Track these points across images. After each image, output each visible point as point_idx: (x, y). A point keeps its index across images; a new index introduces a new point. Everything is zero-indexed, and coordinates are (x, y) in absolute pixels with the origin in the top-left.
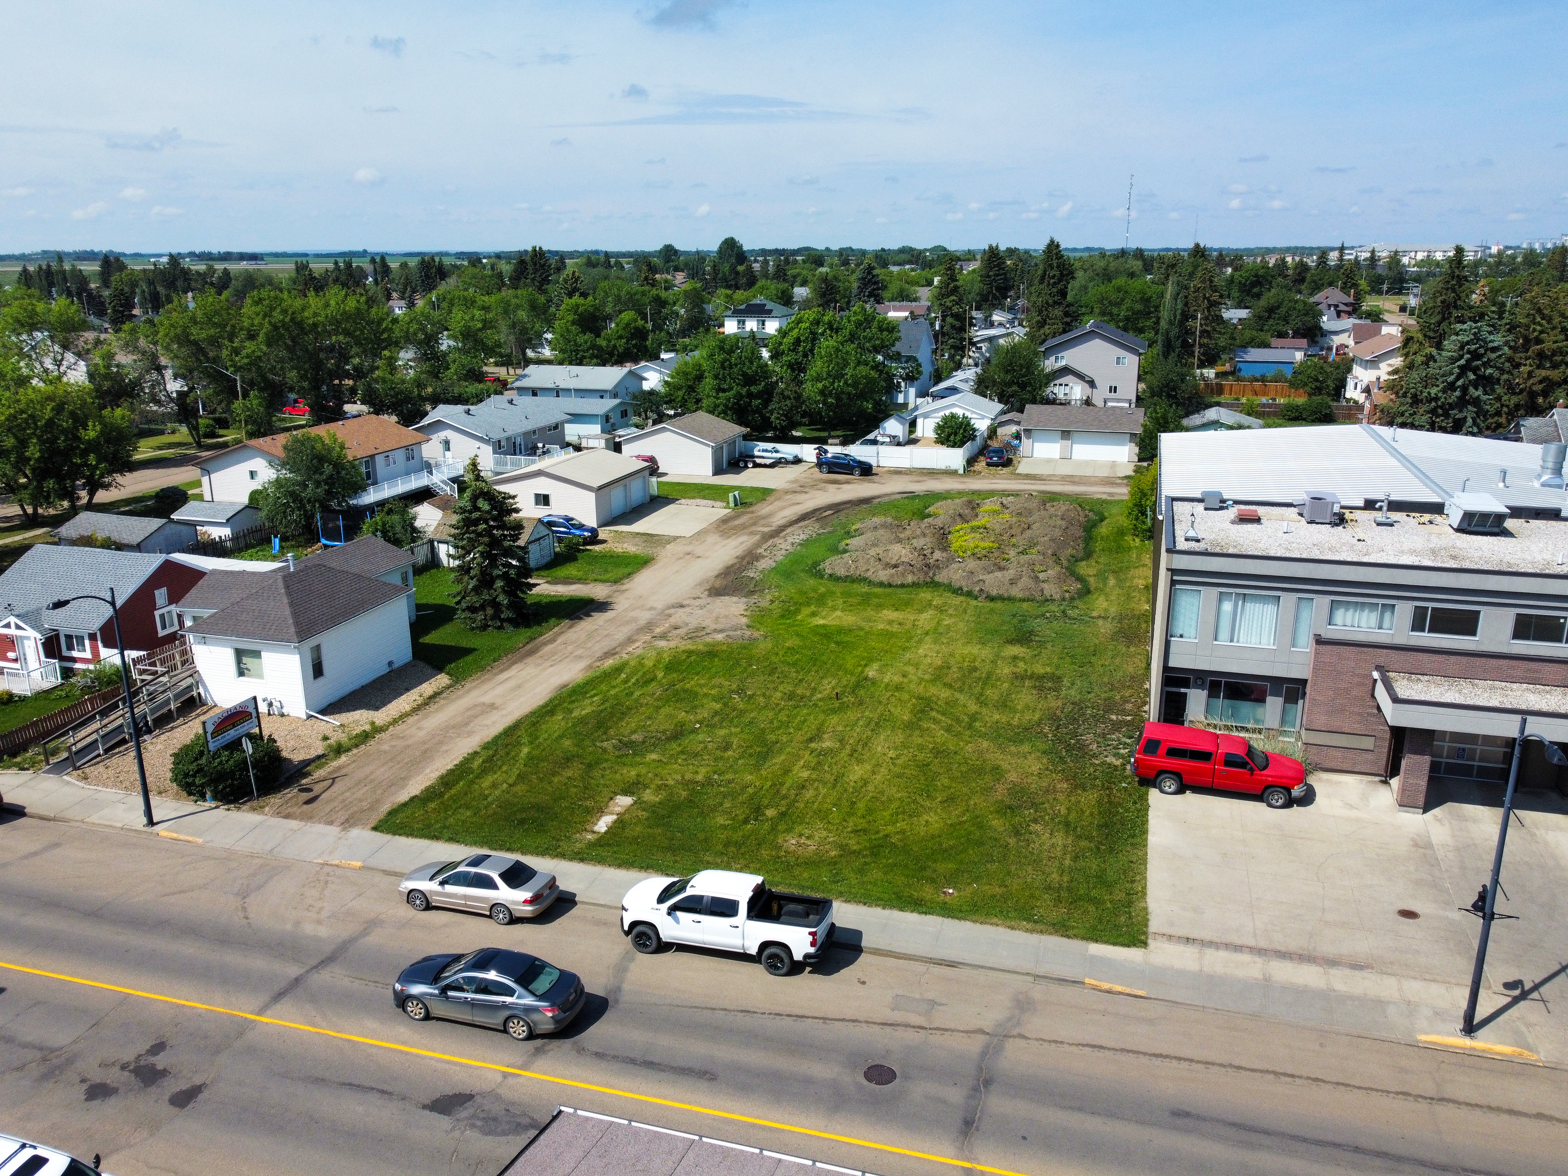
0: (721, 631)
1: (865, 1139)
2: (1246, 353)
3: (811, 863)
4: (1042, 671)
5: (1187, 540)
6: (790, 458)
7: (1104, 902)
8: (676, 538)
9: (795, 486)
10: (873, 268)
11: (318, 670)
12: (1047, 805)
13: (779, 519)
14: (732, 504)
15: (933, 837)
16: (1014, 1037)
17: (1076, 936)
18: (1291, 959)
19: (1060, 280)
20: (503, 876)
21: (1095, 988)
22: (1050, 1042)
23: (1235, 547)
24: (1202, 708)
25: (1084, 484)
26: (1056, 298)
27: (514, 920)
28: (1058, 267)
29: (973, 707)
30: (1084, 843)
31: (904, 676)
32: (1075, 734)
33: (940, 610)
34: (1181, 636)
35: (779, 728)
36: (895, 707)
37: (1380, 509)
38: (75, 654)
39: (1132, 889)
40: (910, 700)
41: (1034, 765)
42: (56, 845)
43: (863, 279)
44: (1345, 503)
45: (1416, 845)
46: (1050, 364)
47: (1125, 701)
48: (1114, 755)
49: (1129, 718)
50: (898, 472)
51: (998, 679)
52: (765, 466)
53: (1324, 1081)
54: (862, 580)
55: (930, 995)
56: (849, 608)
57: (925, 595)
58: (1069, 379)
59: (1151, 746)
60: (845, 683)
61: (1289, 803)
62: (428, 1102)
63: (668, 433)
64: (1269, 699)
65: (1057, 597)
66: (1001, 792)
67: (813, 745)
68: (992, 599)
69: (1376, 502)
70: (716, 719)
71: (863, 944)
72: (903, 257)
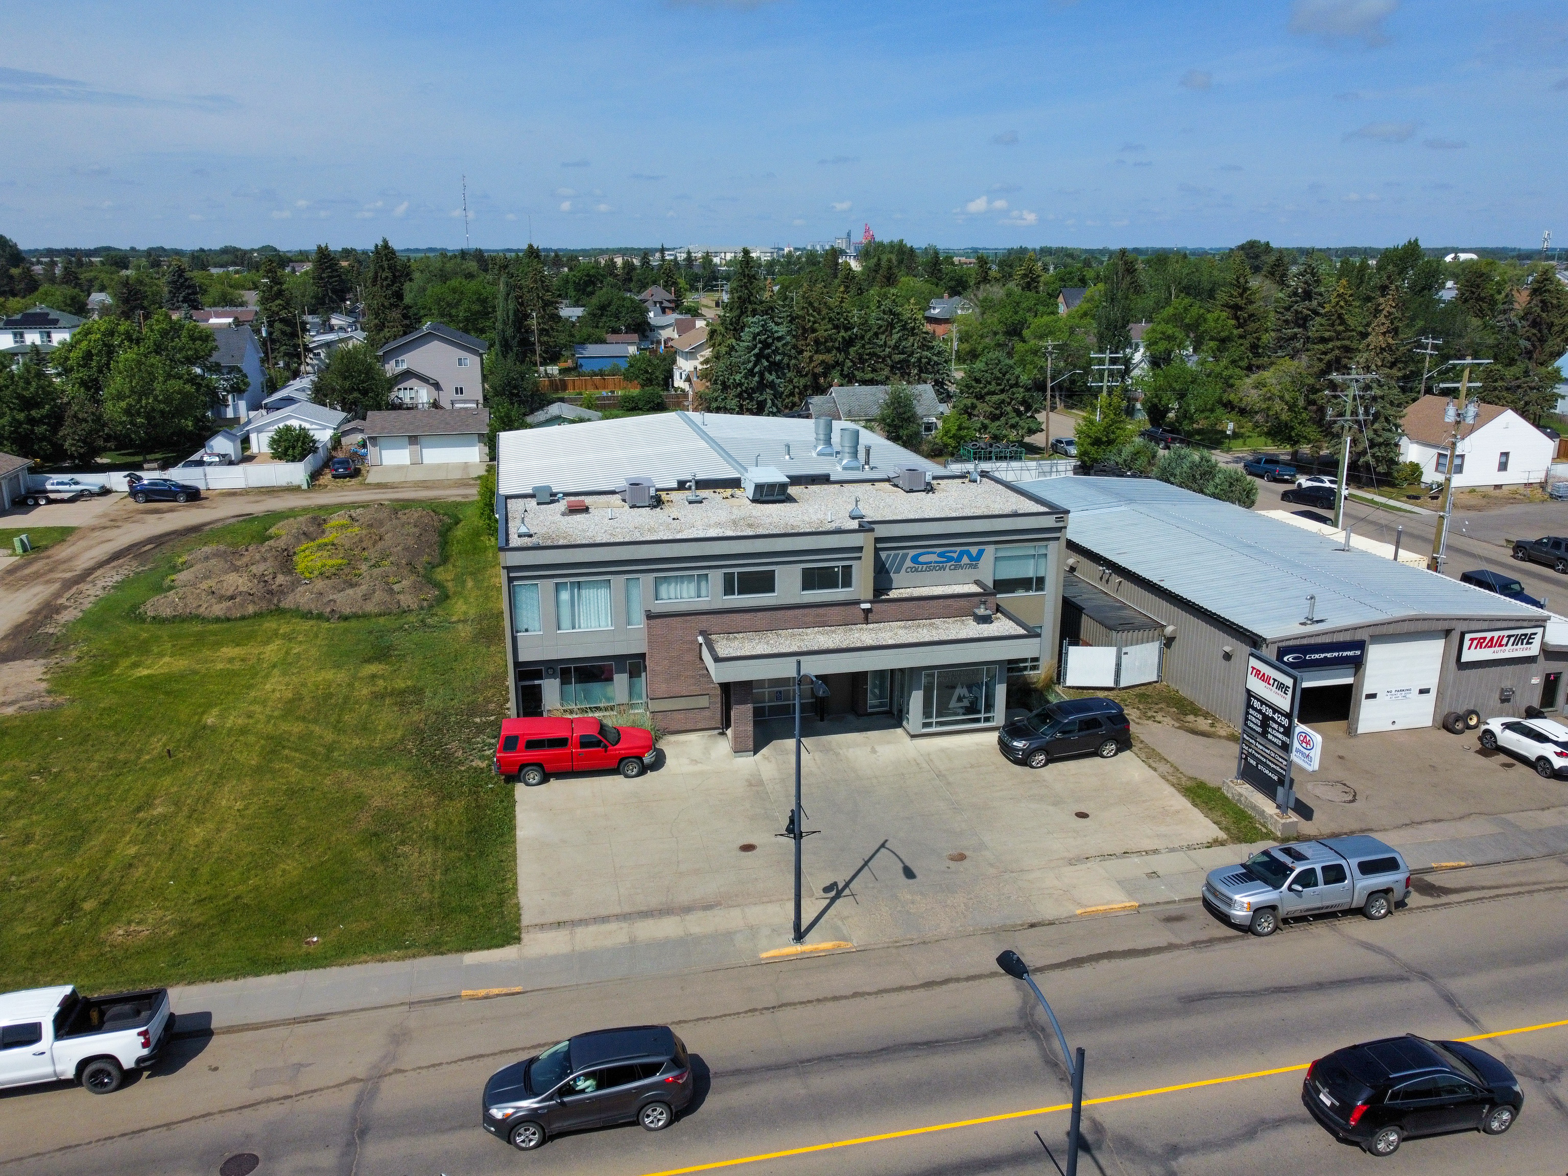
0: (12, 703)
2: (584, 349)
3: (145, 951)
4: (403, 685)
5: (520, 536)
6: (95, 489)
7: (477, 908)
9: (104, 521)
10: (185, 270)
12: (414, 824)
13: (84, 562)
14: (19, 550)
15: (292, 886)
16: (390, 1074)
17: (449, 951)
18: (652, 916)
19: (393, 282)
21: (472, 998)
22: (428, 1067)
23: (565, 538)
24: (557, 696)
25: (438, 488)
26: (392, 300)
28: (390, 268)
29: (329, 736)
30: (454, 854)
31: (250, 717)
32: (439, 744)
33: (289, 638)
34: (527, 630)
35: (96, 804)
36: (241, 752)
37: (690, 488)
39: (503, 888)
40: (258, 742)
41: (398, 785)
43: (174, 282)
44: (659, 486)
45: (750, 785)
46: (391, 368)
47: (488, 701)
48: (480, 759)
49: (492, 718)
50: (232, 493)
51: (356, 703)
52: (62, 501)
53: (685, 1022)
54: (195, 618)
55: (295, 1059)
56: (180, 651)
57: (270, 624)
58: (412, 382)
59: (509, 743)
60: (178, 736)
61: (643, 771)
64: (616, 677)
65: (414, 606)
66: (364, 822)
67: (141, 815)
68: (346, 618)
69: (686, 482)
70: (10, 810)
71: (212, 1027)
72: (225, 258)
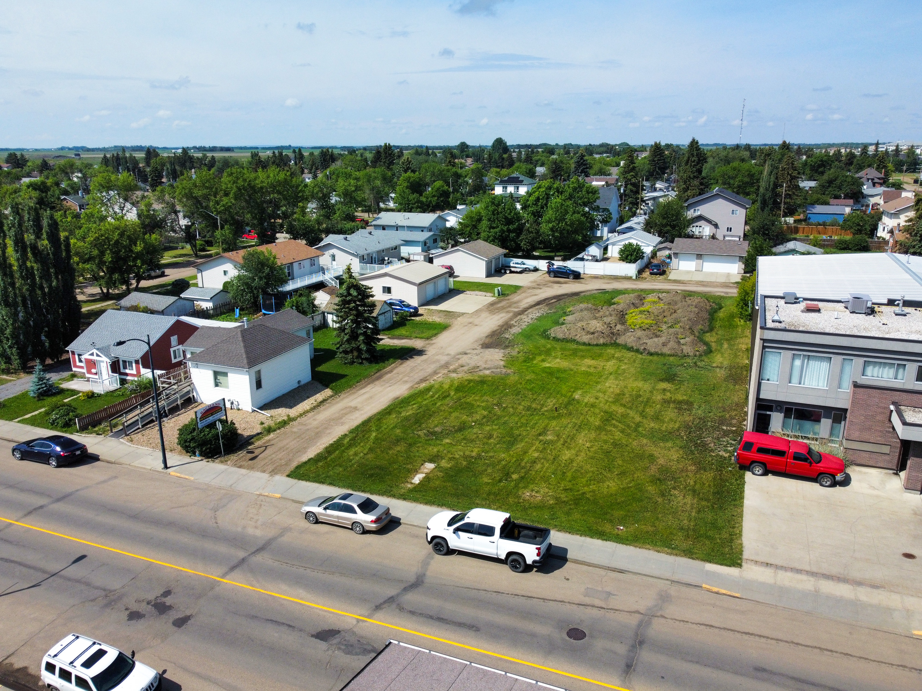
0: (488, 369)
1: (566, 671)
2: (813, 208)
3: (540, 507)
4: (681, 398)
5: (773, 321)
6: (532, 268)
7: (716, 539)
8: (463, 314)
9: (534, 285)
10: (584, 156)
11: (259, 385)
12: (682, 479)
13: (524, 304)
14: (496, 295)
15: (611, 495)
16: (658, 617)
17: (697, 558)
18: (833, 579)
19: (698, 163)
20: (360, 506)
21: (709, 591)
22: (680, 621)
23: (803, 326)
24: (780, 424)
25: (710, 286)
26: (695, 174)
27: (365, 532)
28: (697, 155)
29: (638, 419)
30: (704, 503)
31: (597, 399)
32: (700, 437)
33: (620, 360)
34: (768, 380)
35: (521, 427)
36: (591, 417)
37: (898, 305)
38: (127, 371)
39: (733, 532)
40: (600, 413)
41: (674, 455)
42: (116, 477)
43: (578, 162)
44: (875, 301)
45: (915, 514)
46: (691, 214)
47: (732, 418)
48: (724, 451)
49: (734, 429)
50: (596, 277)
51: (654, 403)
52: (516, 272)
53: (851, 656)
54: (573, 341)
55: (608, 589)
56: (565, 357)
57: (611, 351)
58: (702, 223)
59: (747, 446)
60: (561, 402)
61: (834, 484)
62: (314, 633)
63: (460, 252)
64: (823, 420)
65: (691, 354)
66: (653, 470)
67: (541, 438)
68: (651, 354)
69: (895, 301)
70: (484, 420)
71: (568, 556)
72: (602, 149)
